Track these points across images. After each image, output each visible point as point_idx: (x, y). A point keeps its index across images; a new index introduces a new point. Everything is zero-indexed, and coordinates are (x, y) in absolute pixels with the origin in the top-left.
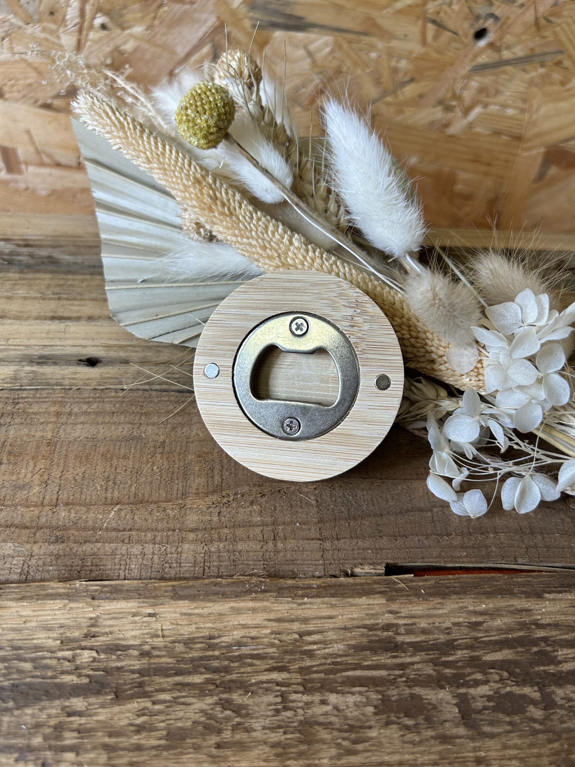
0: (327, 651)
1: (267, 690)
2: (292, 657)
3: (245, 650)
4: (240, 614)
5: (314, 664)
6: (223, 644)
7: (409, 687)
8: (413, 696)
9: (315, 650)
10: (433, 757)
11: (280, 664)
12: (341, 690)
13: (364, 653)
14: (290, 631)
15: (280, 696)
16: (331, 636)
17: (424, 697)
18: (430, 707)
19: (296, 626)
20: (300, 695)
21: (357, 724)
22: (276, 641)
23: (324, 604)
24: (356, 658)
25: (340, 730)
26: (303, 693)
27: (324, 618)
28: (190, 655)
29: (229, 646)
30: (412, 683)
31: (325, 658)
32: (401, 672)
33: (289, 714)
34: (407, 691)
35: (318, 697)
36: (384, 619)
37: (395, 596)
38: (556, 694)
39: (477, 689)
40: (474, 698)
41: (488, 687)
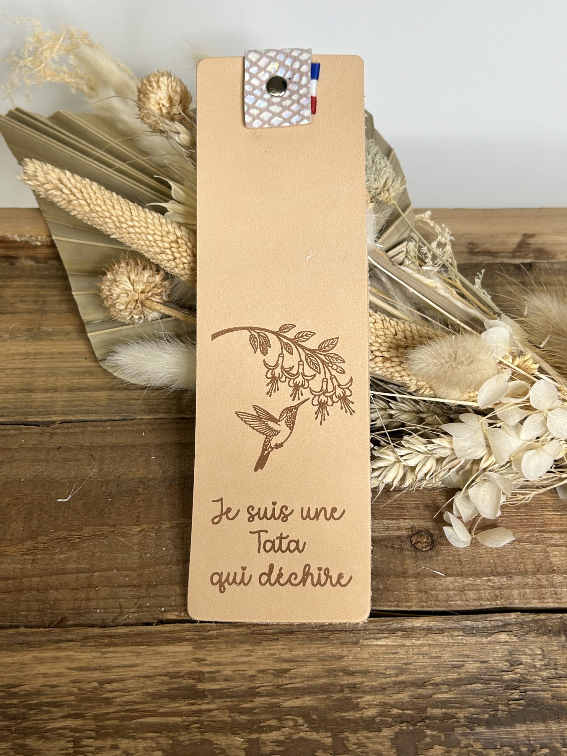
0: (125, 699)
1: (61, 735)
2: (90, 705)
3: (43, 699)
4: (42, 663)
5: (110, 710)
6: (23, 693)
7: (202, 733)
8: (204, 741)
9: (113, 698)
11: (76, 712)
12: (133, 736)
13: (161, 700)
14: (91, 680)
15: (73, 741)
16: (131, 684)
17: (214, 742)
18: (218, 751)
19: (97, 675)
20: (92, 740)
22: (75, 690)
23: (128, 652)
24: (152, 705)
26: (95, 738)
27: (126, 666)
29: (29, 695)
30: (204, 728)
31: (122, 706)
32: (195, 718)
35: (109, 742)
36: (187, 667)
37: (203, 643)
38: (348, 740)
39: (270, 734)
40: (264, 743)
41: (280, 733)
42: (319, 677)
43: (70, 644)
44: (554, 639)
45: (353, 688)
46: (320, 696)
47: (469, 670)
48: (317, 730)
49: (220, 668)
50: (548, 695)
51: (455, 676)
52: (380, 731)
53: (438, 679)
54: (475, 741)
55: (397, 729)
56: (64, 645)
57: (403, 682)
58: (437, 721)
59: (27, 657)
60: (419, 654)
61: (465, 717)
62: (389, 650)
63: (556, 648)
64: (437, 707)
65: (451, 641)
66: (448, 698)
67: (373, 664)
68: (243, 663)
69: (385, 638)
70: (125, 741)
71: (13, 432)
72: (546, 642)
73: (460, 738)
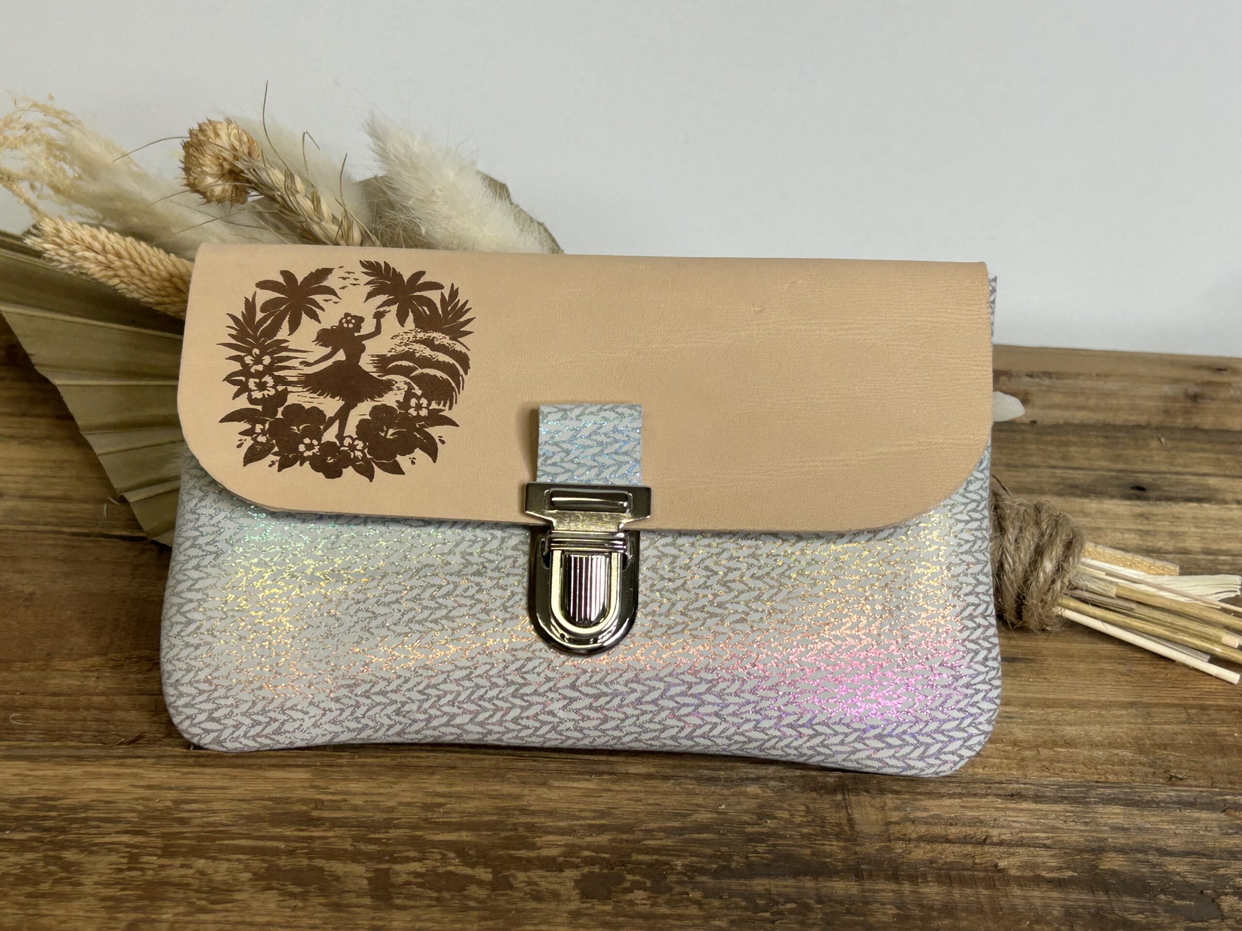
0: (207, 819)
1: (110, 850)
2: (158, 823)
3: (90, 814)
4: (96, 778)
5: (184, 830)
7: (310, 859)
8: (311, 868)
9: (190, 818)
10: (312, 922)
11: (137, 829)
13: (259, 824)
14: (163, 799)
15: (128, 857)
16: (219, 805)
17: (327, 869)
18: (330, 879)
19: (172, 794)
20: (155, 858)
21: (224, 887)
22: (139, 807)
25: (197, 891)
26: (160, 856)
27: (214, 788)
28: (15, 815)
29: (73, 809)
30: (311, 854)
32: (304, 844)
33: (133, 873)
34: (305, 862)
35: (179, 861)
36: (300, 793)
37: (326, 771)
38: (515, 878)
39: (405, 866)
40: (397, 874)
41: (421, 864)
42: (485, 813)
43: (140, 760)
44: (826, 797)
45: (530, 827)
46: (484, 833)
47: (699, 820)
48: (473, 866)
49: (346, 797)
50: (808, 851)
51: (677, 824)
52: (561, 871)
53: (653, 825)
54: (693, 889)
55: (586, 870)
56: (129, 761)
57: (603, 825)
58: (643, 866)
59: (75, 771)
60: (631, 800)
61: (683, 865)
62: (588, 793)
63: (827, 806)
64: (647, 853)
65: (678, 788)
66: (664, 846)
67: (566, 805)
68: (380, 794)
69: (586, 780)
70: (203, 861)
71: (88, 544)
72: (814, 799)
73: (675, 886)
